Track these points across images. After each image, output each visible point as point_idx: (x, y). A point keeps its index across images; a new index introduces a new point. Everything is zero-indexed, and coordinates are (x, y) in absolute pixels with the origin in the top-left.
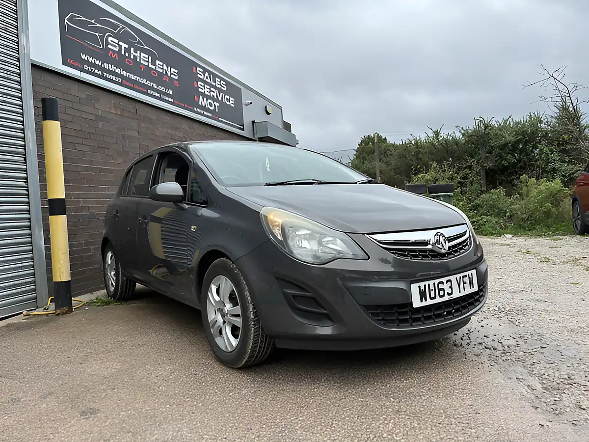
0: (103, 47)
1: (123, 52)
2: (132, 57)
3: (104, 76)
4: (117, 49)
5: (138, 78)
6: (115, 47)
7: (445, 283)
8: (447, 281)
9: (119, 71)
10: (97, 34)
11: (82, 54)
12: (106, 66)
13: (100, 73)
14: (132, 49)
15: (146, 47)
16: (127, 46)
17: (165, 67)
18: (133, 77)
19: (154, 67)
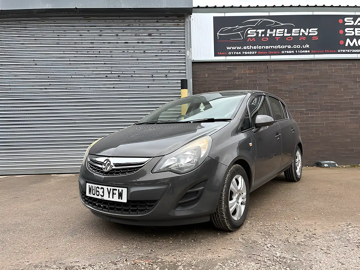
0: (243, 38)
1: (260, 35)
2: (268, 35)
3: (243, 54)
4: (255, 35)
5: (272, 47)
6: (253, 34)
7: (100, 188)
8: (101, 188)
9: (255, 48)
10: (239, 33)
11: (227, 47)
12: (245, 48)
13: (240, 53)
14: (269, 30)
15: (282, 24)
16: (263, 30)
17: (302, 30)
18: (267, 47)
19: (289, 35)
